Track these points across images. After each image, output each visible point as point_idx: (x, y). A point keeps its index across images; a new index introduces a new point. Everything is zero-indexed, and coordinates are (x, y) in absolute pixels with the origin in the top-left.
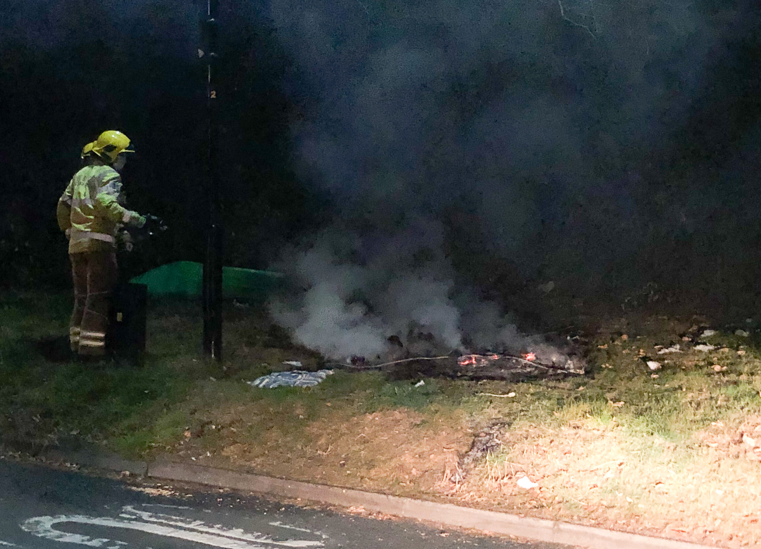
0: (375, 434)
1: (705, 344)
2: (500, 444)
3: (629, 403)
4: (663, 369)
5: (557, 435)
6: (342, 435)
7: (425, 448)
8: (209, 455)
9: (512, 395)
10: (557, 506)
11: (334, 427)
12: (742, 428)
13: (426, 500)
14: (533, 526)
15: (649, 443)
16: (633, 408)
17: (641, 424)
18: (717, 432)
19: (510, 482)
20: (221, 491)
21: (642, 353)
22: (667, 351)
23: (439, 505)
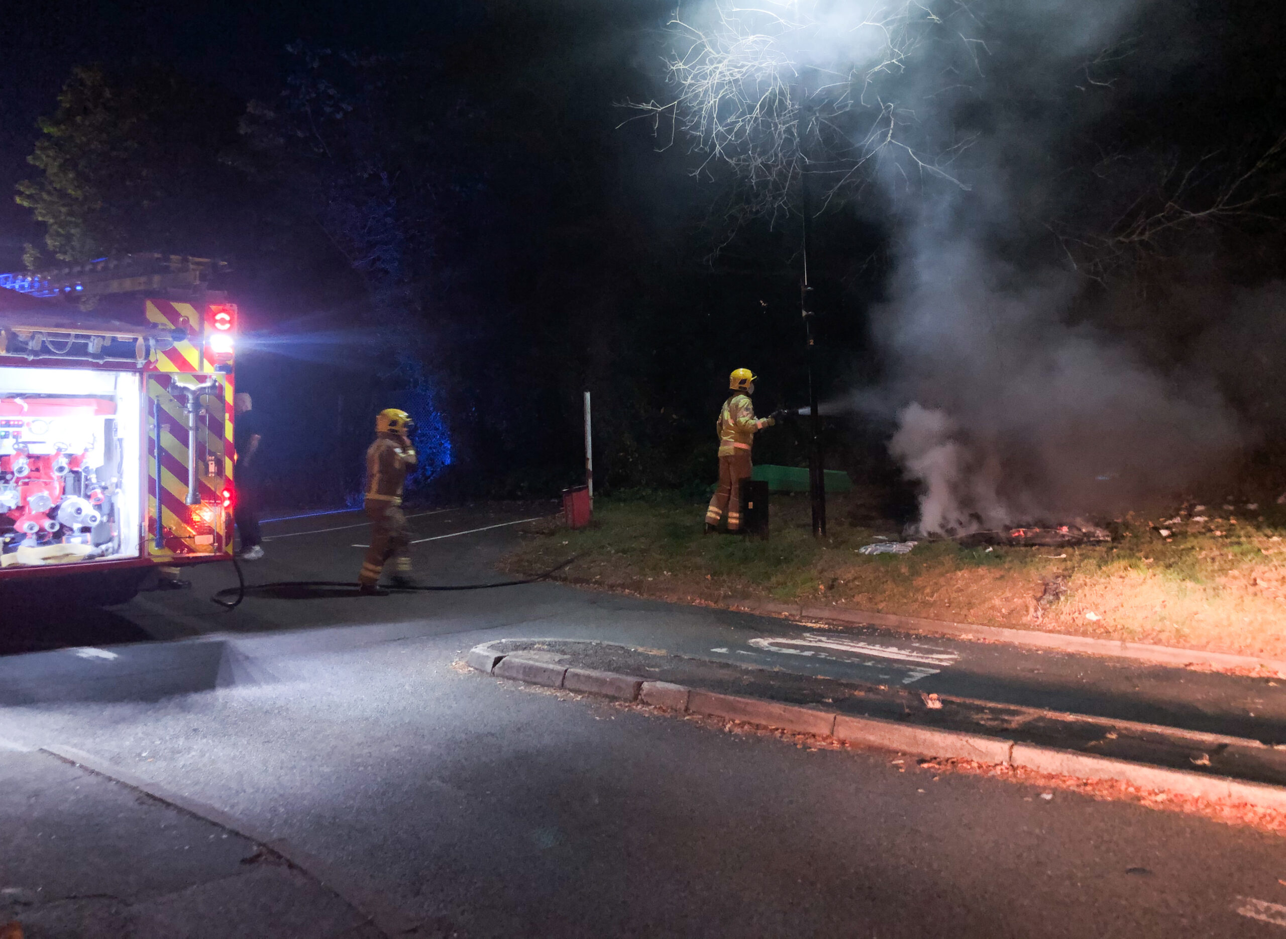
0: (967, 586)
1: (1200, 516)
2: (1067, 591)
3: (1157, 559)
4: (1173, 535)
5: (1109, 583)
6: (942, 586)
7: (1008, 594)
8: (843, 601)
9: (1064, 556)
10: (1121, 632)
11: (934, 581)
12: (1254, 575)
13: (1020, 629)
14: (1105, 645)
15: (1184, 587)
16: (1161, 563)
17: (1172, 574)
18: (1235, 578)
19: (1080, 616)
20: (861, 625)
21: (1151, 524)
22: (1171, 522)
23: (1030, 632)
